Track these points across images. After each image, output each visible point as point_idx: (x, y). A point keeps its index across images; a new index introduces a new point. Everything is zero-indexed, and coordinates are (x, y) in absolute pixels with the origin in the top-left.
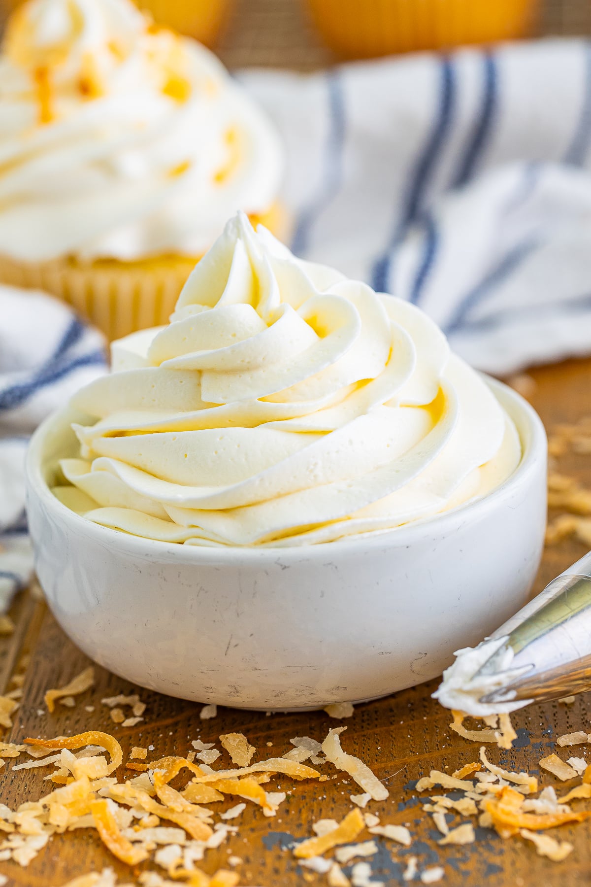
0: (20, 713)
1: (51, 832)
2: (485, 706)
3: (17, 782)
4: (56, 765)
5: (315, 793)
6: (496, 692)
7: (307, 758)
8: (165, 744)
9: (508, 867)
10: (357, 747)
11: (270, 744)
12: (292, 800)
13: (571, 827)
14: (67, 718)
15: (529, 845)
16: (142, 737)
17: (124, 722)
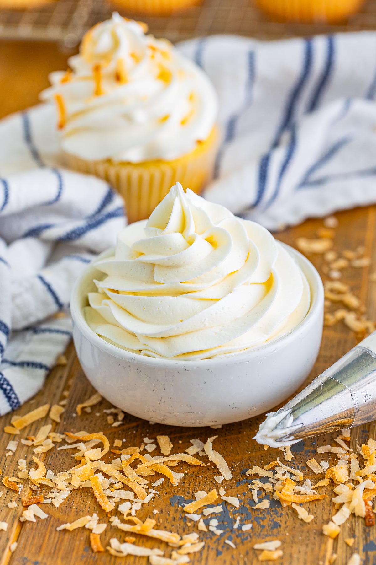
0: (65, 415)
1: (71, 489)
2: (279, 443)
3: (59, 457)
4: (78, 448)
5: (198, 473)
6: (284, 437)
7: (197, 452)
8: (131, 438)
9: (283, 525)
10: (221, 446)
11: (180, 442)
12: (187, 477)
13: (316, 502)
14: (87, 419)
15: (294, 512)
16: (121, 433)
17: (113, 424)
